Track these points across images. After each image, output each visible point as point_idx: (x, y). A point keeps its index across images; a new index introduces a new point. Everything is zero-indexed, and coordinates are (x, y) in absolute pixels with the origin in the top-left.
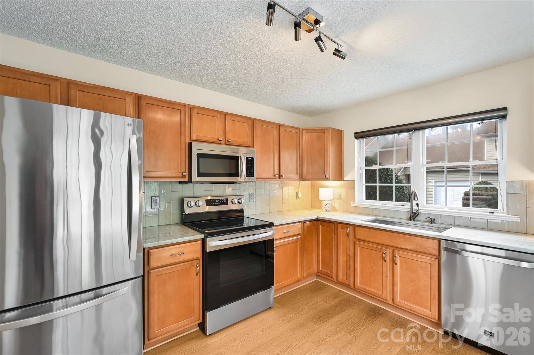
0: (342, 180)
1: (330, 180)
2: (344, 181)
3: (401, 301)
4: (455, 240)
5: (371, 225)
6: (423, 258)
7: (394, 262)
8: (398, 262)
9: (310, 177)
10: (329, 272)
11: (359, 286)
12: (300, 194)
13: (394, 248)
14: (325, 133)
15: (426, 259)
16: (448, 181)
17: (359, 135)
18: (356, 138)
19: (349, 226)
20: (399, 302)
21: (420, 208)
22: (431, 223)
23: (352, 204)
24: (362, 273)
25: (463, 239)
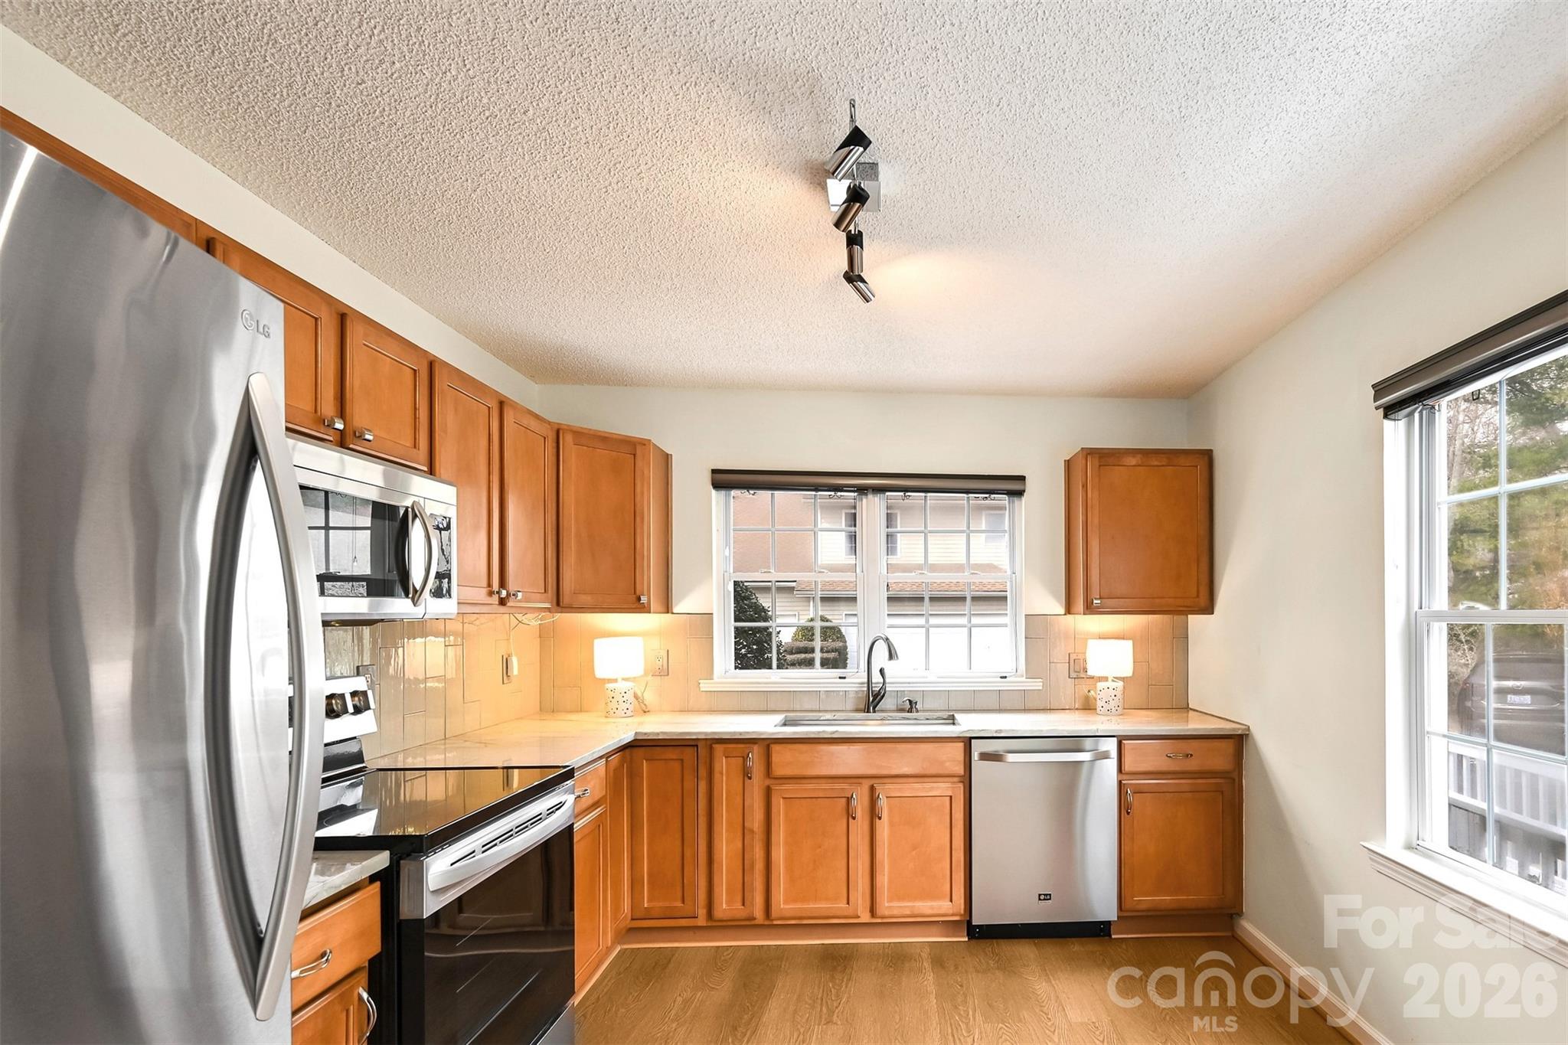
0: (668, 612)
1: (650, 612)
2: (673, 613)
3: (891, 904)
4: (995, 735)
5: (819, 732)
6: (938, 788)
7: (874, 814)
8: (885, 815)
9: (586, 599)
10: (679, 904)
11: (782, 909)
12: (515, 662)
13: (872, 782)
14: (634, 455)
15: (943, 788)
16: (931, 615)
17: (724, 480)
18: (717, 485)
19: (751, 746)
20: (890, 907)
21: (887, 680)
22: (911, 712)
23: (705, 685)
24: (790, 869)
25: (1006, 731)
